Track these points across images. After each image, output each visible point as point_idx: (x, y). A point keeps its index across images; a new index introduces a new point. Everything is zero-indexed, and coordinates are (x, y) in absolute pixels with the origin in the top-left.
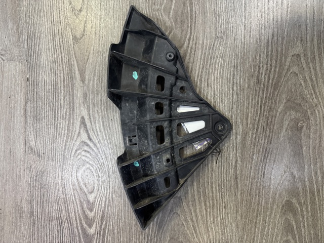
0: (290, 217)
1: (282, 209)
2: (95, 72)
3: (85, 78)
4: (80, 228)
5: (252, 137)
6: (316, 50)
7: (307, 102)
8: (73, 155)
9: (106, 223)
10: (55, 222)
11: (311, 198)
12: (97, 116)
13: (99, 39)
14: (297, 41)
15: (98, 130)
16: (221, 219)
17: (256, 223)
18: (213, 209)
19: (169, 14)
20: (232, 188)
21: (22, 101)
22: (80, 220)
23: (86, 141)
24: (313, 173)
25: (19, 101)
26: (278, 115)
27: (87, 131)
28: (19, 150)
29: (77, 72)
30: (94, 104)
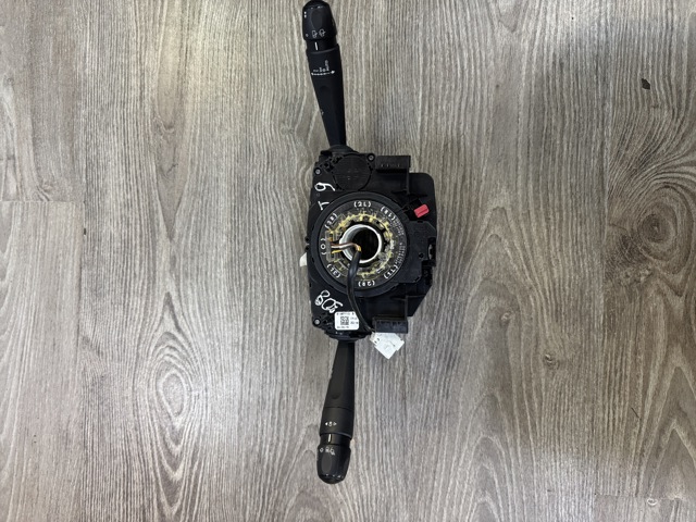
0: (489, 465)
1: (476, 452)
2: (190, 223)
3: (174, 232)
4: (158, 471)
5: (429, 333)
6: (531, 201)
7: (515, 282)
8: (151, 353)
9: (200, 463)
10: (120, 459)
11: (521, 437)
12: (189, 292)
13: (197, 174)
14: (501, 187)
15: (192, 315)
16: (379, 465)
17: (435, 472)
18: (368, 447)
19: (306, 140)
20: (398, 414)
21: (75, 264)
22: (160, 457)
23: (172, 332)
24: (525, 395)
25: (70, 265)
26: (469, 301)
27: (174, 317)
28: (68, 343)
29: (162, 223)
30: (186, 274)
